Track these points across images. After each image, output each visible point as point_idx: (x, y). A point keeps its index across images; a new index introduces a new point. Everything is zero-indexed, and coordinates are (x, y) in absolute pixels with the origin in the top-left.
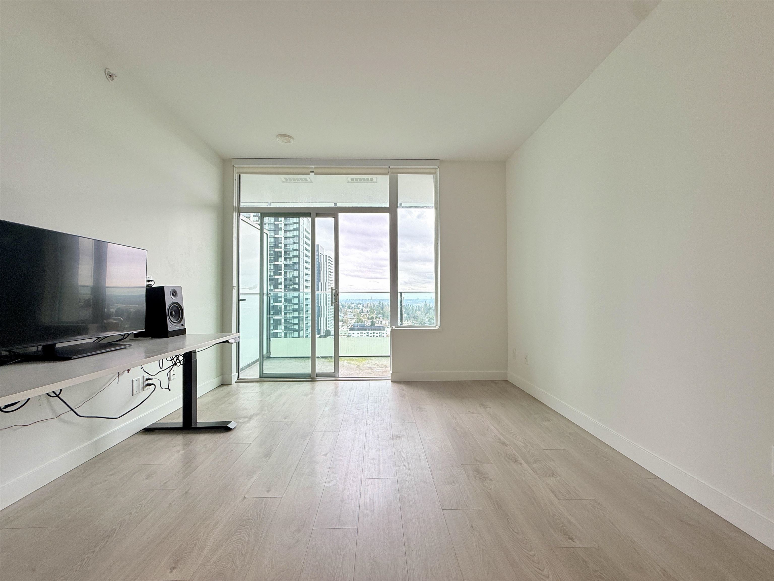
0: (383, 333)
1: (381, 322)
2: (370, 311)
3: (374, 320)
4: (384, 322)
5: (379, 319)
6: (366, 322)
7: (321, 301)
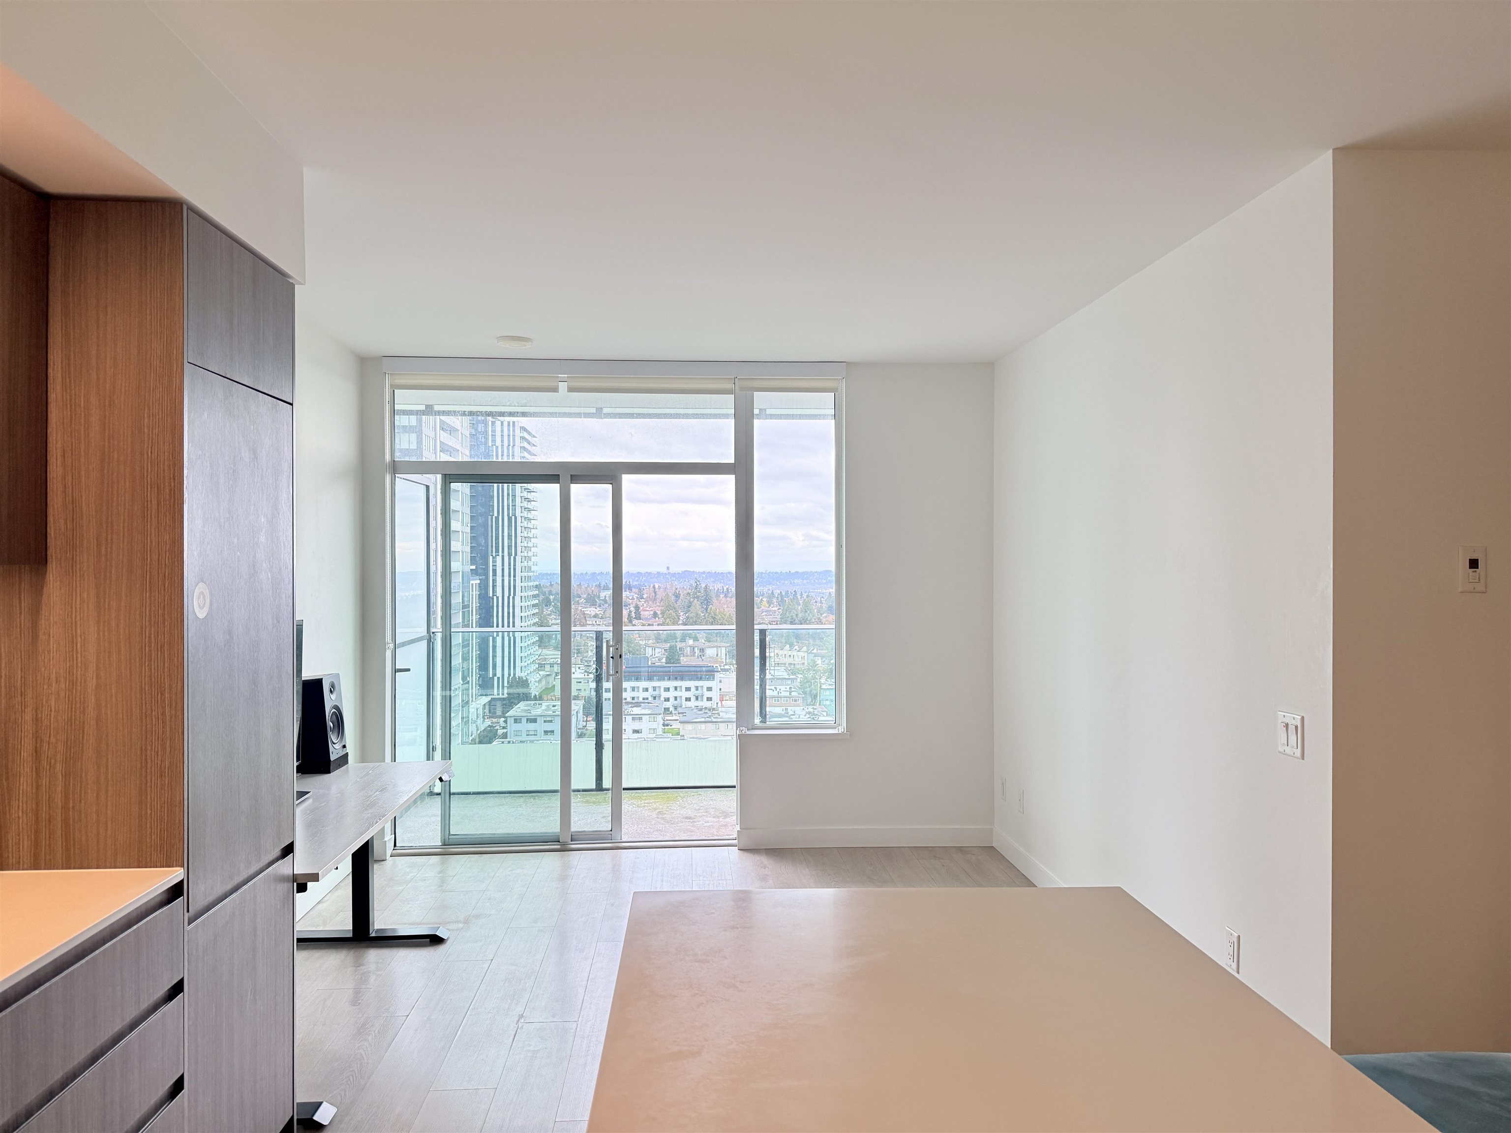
0: (709, 689)
1: (702, 650)
2: (663, 613)
3: (679, 645)
4: (710, 652)
5: (696, 639)
6: (649, 652)
7: (494, 581)
